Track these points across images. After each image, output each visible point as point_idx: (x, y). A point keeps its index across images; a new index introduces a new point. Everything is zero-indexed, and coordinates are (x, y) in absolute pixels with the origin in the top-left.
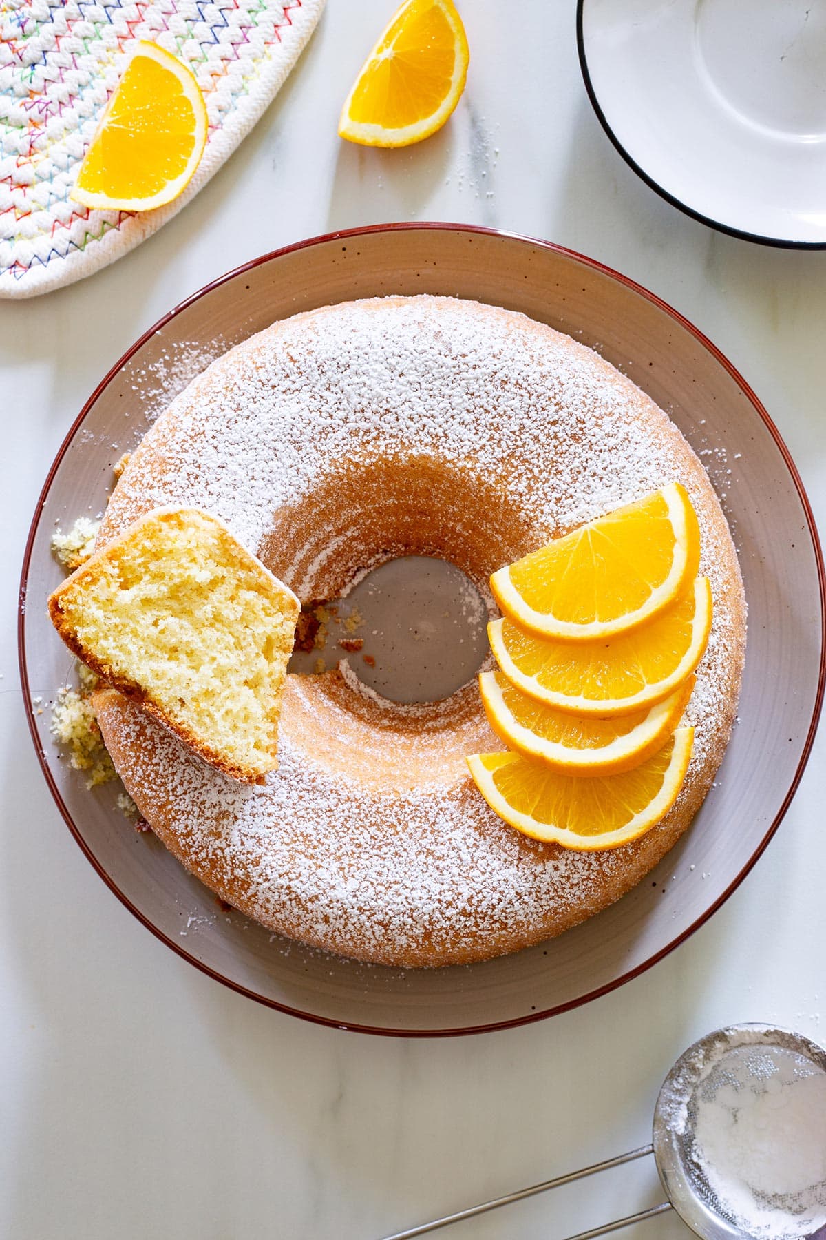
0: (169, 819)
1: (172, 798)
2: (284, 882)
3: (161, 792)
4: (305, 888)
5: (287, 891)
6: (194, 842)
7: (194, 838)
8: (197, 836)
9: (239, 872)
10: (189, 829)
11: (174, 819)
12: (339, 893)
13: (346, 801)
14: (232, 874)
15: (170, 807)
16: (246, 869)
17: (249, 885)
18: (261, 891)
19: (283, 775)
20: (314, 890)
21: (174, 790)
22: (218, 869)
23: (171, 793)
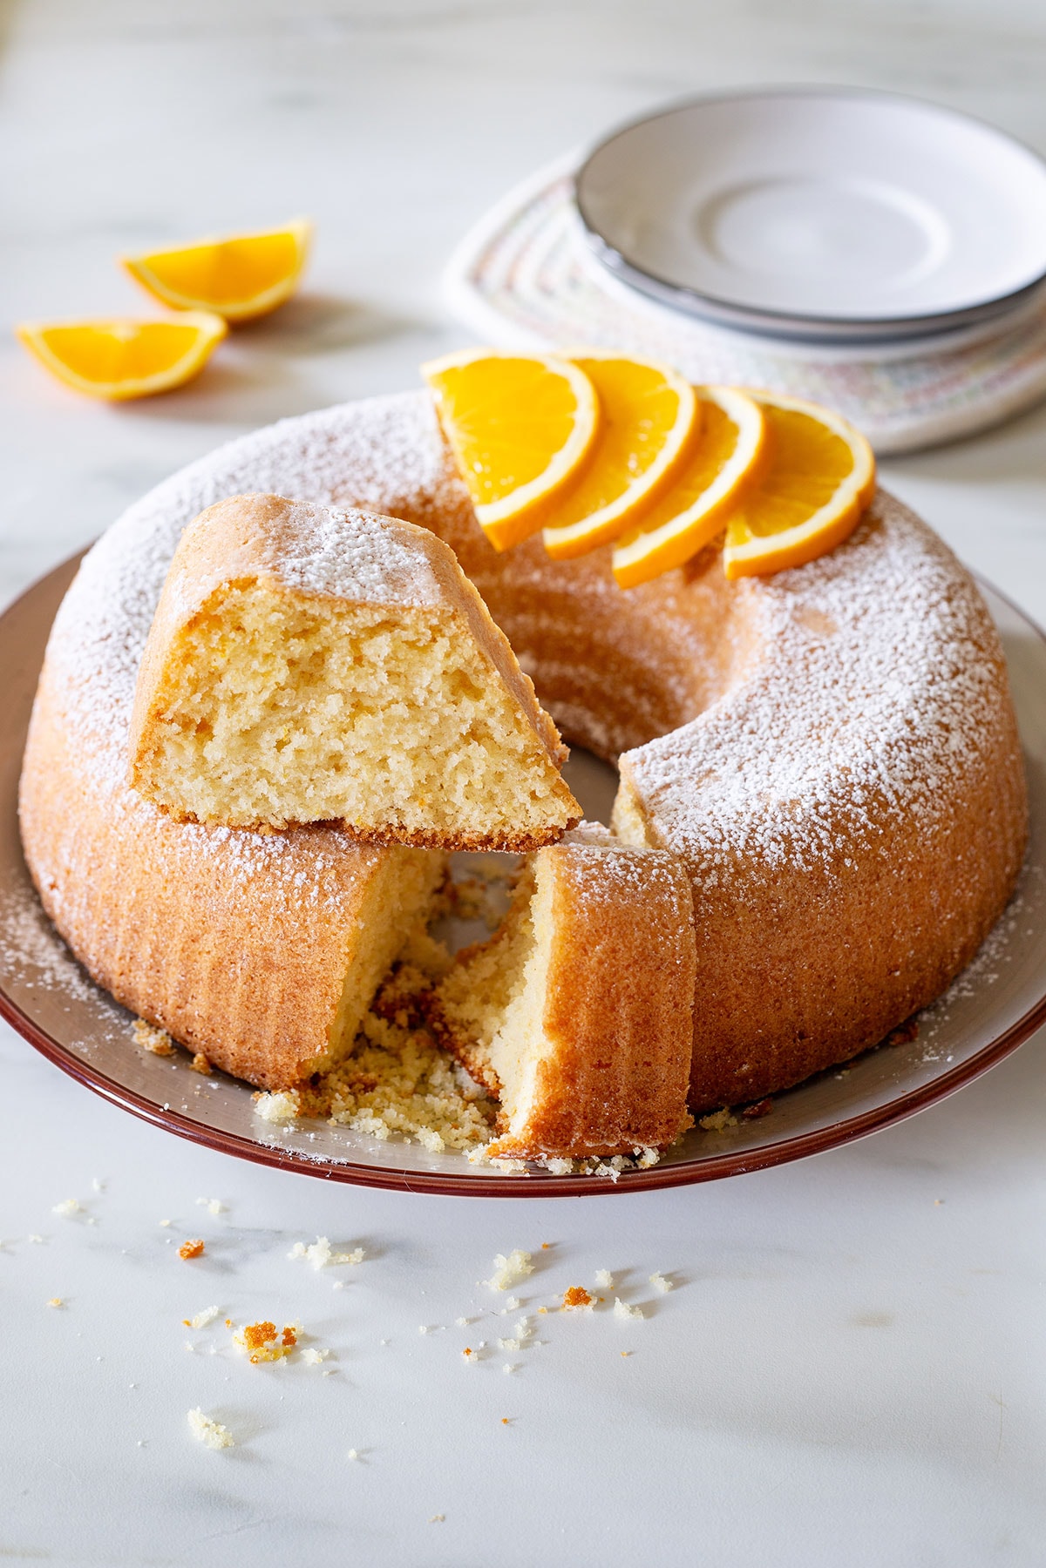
0: (759, 864)
1: (725, 846)
2: (879, 748)
3: (712, 860)
4: (894, 729)
5: (895, 748)
6: (801, 839)
7: (795, 836)
8: (792, 830)
9: (858, 795)
10: (779, 838)
11: (760, 855)
12: (904, 698)
13: (766, 689)
14: (859, 806)
15: (739, 854)
16: (853, 785)
17: (879, 792)
18: (893, 782)
19: (714, 746)
20: (898, 719)
21: (713, 842)
22: (850, 825)
23: (718, 846)
